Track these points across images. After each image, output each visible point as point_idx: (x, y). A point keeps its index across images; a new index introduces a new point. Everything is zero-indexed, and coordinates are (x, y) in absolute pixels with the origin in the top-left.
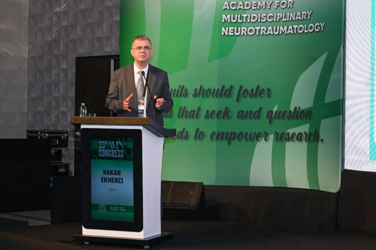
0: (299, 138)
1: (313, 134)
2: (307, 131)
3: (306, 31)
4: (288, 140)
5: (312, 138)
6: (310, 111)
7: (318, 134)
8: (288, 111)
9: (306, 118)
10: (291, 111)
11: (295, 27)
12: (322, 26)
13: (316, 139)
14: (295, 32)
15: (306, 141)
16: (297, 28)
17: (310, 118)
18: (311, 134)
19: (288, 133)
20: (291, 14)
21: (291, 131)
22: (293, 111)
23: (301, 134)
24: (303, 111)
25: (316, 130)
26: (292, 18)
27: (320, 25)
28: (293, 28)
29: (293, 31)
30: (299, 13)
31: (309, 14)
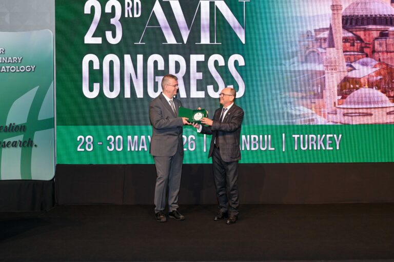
0: (14, 144)
1: (28, 141)
2: (22, 140)
3: (17, 71)
4: (5, 147)
5: (26, 144)
6: (24, 126)
7: (32, 142)
8: (4, 127)
9: (20, 131)
10: (6, 126)
11: (8, 67)
12: (33, 68)
13: (30, 145)
14: (8, 71)
15: (20, 146)
16: (9, 68)
17: (24, 131)
18: (25, 142)
19: (4, 142)
20: (3, 58)
21: (7, 140)
22: (8, 126)
23: (16, 142)
24: (18, 126)
25: (30, 139)
26: (4, 61)
27: (31, 67)
28: (6, 69)
29: (6, 70)
30: (10, 58)
31: (20, 60)
